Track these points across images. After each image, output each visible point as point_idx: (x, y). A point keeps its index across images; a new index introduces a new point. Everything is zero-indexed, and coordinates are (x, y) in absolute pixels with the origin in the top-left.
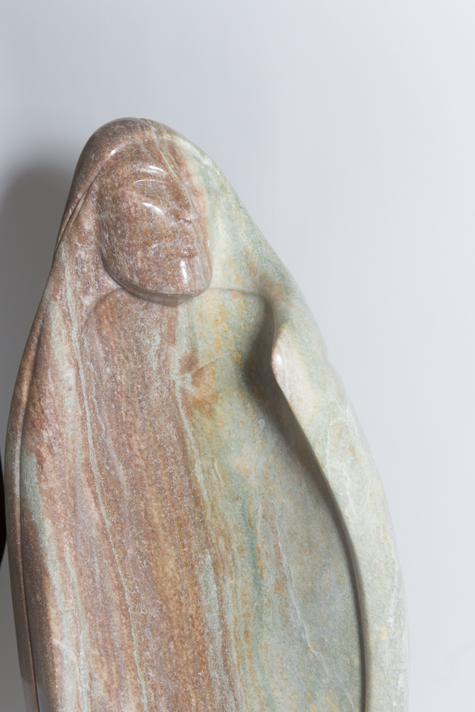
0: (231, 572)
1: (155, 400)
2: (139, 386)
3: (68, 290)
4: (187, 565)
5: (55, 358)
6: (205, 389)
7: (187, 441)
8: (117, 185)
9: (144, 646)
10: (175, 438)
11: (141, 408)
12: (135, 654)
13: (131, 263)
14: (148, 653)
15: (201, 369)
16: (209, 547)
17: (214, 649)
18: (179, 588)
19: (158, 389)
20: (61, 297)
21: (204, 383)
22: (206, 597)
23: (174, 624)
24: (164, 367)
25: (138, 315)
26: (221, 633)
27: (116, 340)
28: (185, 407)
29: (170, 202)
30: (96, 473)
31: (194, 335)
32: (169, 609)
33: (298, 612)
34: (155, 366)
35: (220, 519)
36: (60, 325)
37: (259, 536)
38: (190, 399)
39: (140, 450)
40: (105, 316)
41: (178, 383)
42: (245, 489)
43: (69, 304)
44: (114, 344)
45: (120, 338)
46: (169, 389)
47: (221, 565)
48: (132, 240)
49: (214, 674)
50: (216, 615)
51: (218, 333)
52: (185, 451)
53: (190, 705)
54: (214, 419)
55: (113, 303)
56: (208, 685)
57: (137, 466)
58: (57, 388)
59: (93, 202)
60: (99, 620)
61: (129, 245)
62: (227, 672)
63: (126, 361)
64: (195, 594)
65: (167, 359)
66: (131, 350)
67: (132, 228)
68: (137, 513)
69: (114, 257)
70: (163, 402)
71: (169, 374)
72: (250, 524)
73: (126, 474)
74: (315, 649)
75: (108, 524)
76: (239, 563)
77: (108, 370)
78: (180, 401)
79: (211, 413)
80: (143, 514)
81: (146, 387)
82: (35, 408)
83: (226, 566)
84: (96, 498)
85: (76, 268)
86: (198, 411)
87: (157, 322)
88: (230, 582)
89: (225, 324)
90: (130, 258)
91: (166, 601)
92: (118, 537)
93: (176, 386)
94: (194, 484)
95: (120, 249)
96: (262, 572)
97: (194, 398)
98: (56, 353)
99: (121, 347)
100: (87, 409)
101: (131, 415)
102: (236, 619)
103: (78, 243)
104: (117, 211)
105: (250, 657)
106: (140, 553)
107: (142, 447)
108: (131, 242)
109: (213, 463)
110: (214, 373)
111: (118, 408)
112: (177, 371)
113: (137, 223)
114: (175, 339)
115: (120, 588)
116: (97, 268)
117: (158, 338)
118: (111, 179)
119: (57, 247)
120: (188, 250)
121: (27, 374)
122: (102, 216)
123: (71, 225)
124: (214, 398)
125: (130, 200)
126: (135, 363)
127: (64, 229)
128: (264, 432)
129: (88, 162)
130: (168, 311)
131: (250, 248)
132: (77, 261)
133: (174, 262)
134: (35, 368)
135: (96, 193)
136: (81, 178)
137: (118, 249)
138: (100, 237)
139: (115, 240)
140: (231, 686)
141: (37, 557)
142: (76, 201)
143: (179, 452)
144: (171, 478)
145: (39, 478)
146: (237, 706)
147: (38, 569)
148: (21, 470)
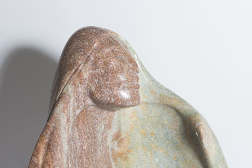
1: (99, 155)
2: (92, 150)
3: (71, 108)
5: (62, 141)
6: (123, 148)
8: (105, 56)
11: (92, 160)
13: (111, 92)
15: (122, 139)
19: (101, 150)
20: (67, 111)
21: (123, 145)
24: (105, 140)
25: (96, 116)
27: (85, 129)
28: (113, 157)
29: (128, 64)
31: (120, 124)
34: (100, 139)
36: (65, 124)
38: (116, 153)
40: (81, 119)
41: (111, 146)
43: (70, 114)
44: (83, 131)
45: (86, 128)
46: (106, 150)
48: (112, 82)
51: (132, 122)
54: (128, 161)
55: (85, 112)
58: (61, 155)
59: (90, 65)
61: (110, 84)
63: (88, 139)
65: (106, 136)
66: (90, 134)
67: (113, 76)
69: (101, 90)
70: (102, 156)
71: (106, 143)
77: (80, 144)
78: (110, 155)
79: (126, 158)
81: (95, 150)
85: (76, 96)
86: (119, 158)
87: (104, 119)
89: (136, 118)
90: (110, 90)
93: (109, 148)
97: (118, 152)
98: (62, 138)
99: (86, 133)
100: (70, 163)
101: (88, 164)
103: (79, 85)
104: (106, 68)
108: (111, 83)
110: (129, 140)
111: (83, 161)
112: (110, 141)
113: (116, 74)
114: (111, 126)
116: (85, 96)
117: (103, 127)
118: (101, 54)
119: (63, 87)
120: (138, 85)
121: (42, 150)
122: (95, 71)
123: (75, 76)
124: (129, 151)
125: (114, 63)
126: (92, 139)
127: (68, 79)
128: (157, 163)
129: (84, 46)
130: (110, 113)
131: (151, 83)
132: (77, 93)
133: (132, 91)
134: (49, 147)
135: (92, 61)
136: (81, 54)
137: (103, 87)
138: (91, 81)
139: (102, 82)
142: (78, 65)
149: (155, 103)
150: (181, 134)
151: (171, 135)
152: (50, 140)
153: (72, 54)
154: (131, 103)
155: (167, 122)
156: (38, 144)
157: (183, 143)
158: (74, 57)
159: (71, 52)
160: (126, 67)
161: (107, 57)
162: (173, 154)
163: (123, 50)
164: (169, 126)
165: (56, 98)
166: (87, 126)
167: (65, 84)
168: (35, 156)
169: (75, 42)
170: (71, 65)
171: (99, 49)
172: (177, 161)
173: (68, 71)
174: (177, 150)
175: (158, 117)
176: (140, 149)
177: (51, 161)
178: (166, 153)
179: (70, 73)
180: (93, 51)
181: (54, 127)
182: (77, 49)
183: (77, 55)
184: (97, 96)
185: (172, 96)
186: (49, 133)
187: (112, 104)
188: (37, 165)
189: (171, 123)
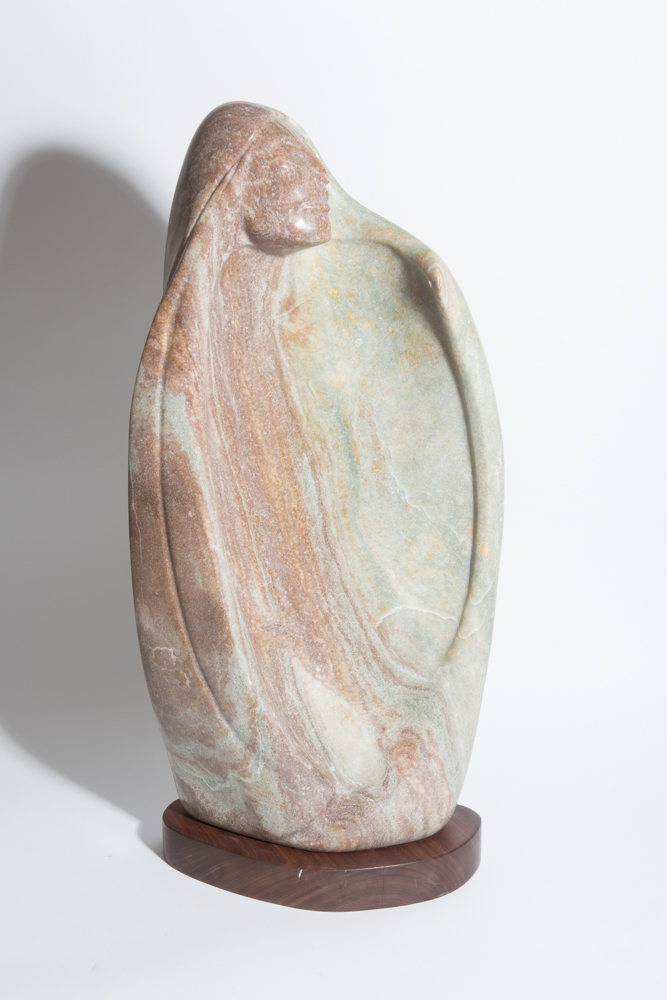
0: (328, 466)
1: (258, 338)
2: (247, 328)
3: (214, 249)
4: (287, 470)
6: (300, 324)
7: (284, 369)
9: (260, 541)
10: (273, 368)
11: (247, 347)
12: (255, 550)
13: (283, 219)
14: (263, 546)
15: (298, 308)
16: (306, 451)
17: (316, 530)
18: (282, 489)
19: (261, 328)
21: (300, 319)
22: (306, 491)
23: (280, 519)
24: (267, 310)
25: (252, 267)
26: (321, 516)
27: (234, 290)
28: (281, 341)
29: (311, 168)
30: (218, 406)
31: (294, 280)
32: (275, 508)
33: (397, 481)
34: (260, 309)
35: (315, 426)
36: (206, 279)
37: (355, 431)
38: (287, 334)
39: (246, 382)
40: (228, 271)
41: (277, 322)
42: (341, 397)
43: (213, 261)
44: (232, 293)
45: (236, 288)
46: (270, 328)
47: (318, 463)
49: (317, 549)
50: (315, 503)
51: (314, 276)
52: (281, 377)
53: (299, 579)
54: (308, 347)
55: (235, 259)
56: (313, 560)
57: (244, 395)
58: (200, 334)
59: (246, 172)
60: (227, 527)
61: (282, 205)
62: (329, 545)
63: (239, 308)
64: (296, 491)
65: (270, 303)
66: (243, 298)
67: (286, 190)
68: (246, 435)
69: (265, 217)
70: (264, 339)
71: (270, 315)
72: (345, 425)
73: (238, 404)
74: (415, 504)
75: (227, 446)
76: (334, 457)
77: (226, 316)
78: (277, 336)
79: (305, 342)
80: (250, 434)
81: (252, 328)
83: (322, 463)
84: (218, 426)
85: (223, 229)
86: (293, 343)
87: (266, 271)
88: (326, 474)
90: (282, 215)
91: (272, 501)
92: (234, 457)
93: (275, 324)
94: (290, 403)
95: (273, 209)
96: (358, 459)
97: (290, 332)
99: (237, 296)
101: (240, 353)
102: (333, 502)
103: (228, 208)
105: (349, 529)
106: (250, 467)
107: (248, 379)
109: (308, 384)
110: (309, 309)
111: (231, 349)
112: (277, 312)
113: (290, 186)
114: (277, 285)
115: (238, 498)
116: (237, 228)
117: (264, 286)
118: (265, 151)
119: (200, 213)
120: (327, 205)
121: (167, 327)
122: (255, 183)
123: (220, 192)
124: (309, 329)
125: (287, 167)
126: (246, 309)
127: (208, 197)
128: (360, 348)
129: (233, 138)
130: (277, 261)
131: (345, 203)
132: (224, 223)
133: (318, 216)
134: (179, 320)
135: (250, 164)
136: (228, 152)
137: (270, 209)
138: (248, 201)
139: (268, 202)
140: (333, 555)
141: (189, 480)
142: (224, 172)
143: (277, 379)
144: (271, 401)
145: (189, 413)
146: (340, 569)
147: (190, 490)
148: (163, 411)
149: (353, 240)
150: (402, 291)
151: (383, 294)
152: (180, 307)
153: (212, 153)
154: (318, 238)
155: (377, 271)
156: (159, 316)
157: (406, 306)
158: (215, 158)
159: (208, 149)
160: (307, 174)
161: (275, 156)
162: (388, 328)
163: (299, 143)
164: (380, 279)
165: (185, 233)
166: (238, 284)
167: (202, 207)
168: (153, 338)
169: (215, 131)
170: (211, 173)
171: (261, 143)
172: (394, 340)
173: (206, 183)
174: (395, 319)
175: (360, 265)
176: (329, 324)
177: (183, 343)
178: (376, 327)
179: (210, 188)
180: (250, 147)
181: (187, 285)
182: (221, 144)
183: (221, 154)
184: (258, 226)
185: (384, 225)
186: (178, 296)
187: (285, 240)
188: (158, 353)
189: (384, 273)
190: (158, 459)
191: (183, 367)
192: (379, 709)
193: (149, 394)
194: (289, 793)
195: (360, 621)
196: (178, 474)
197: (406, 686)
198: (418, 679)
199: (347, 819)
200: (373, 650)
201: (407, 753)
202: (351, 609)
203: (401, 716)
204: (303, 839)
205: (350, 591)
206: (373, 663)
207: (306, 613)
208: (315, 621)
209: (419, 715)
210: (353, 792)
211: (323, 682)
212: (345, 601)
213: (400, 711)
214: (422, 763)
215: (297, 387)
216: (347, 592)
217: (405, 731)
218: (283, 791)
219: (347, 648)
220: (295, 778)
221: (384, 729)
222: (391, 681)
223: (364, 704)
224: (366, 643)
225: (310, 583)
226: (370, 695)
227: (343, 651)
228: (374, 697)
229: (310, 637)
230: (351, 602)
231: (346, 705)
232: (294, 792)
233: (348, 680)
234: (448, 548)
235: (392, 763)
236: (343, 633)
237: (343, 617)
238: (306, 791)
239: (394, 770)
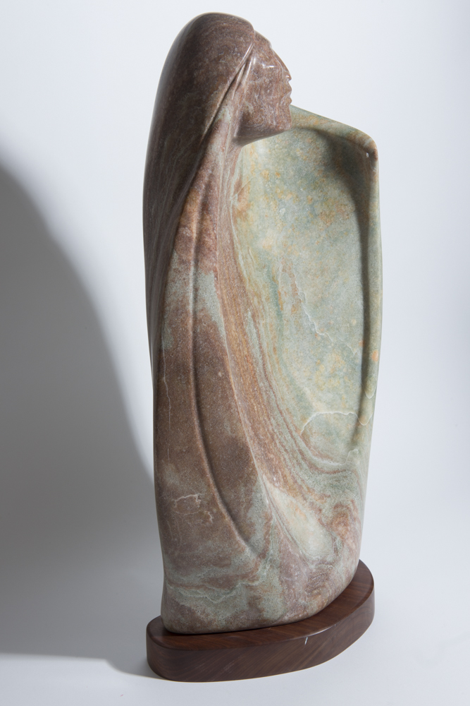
0: (263, 316)
4: (240, 325)
6: (243, 202)
7: (235, 241)
10: (229, 242)
13: (273, 112)
15: (243, 189)
16: (249, 307)
17: (259, 369)
18: (238, 341)
19: (224, 209)
21: (244, 198)
22: (251, 339)
23: (240, 366)
24: (228, 193)
26: (261, 357)
28: (233, 218)
31: (242, 165)
33: (309, 317)
34: (226, 193)
35: (254, 285)
37: (280, 284)
38: (236, 212)
41: (232, 202)
42: (270, 258)
46: (228, 208)
47: (257, 315)
48: (275, 95)
49: (261, 384)
50: (257, 347)
51: (253, 160)
52: (233, 248)
53: (255, 411)
54: (248, 221)
56: (260, 393)
61: (273, 100)
62: (267, 379)
64: (246, 341)
65: (230, 187)
71: (229, 197)
72: (273, 280)
74: (322, 332)
76: (267, 308)
78: (231, 215)
79: (245, 218)
82: (210, 237)
83: (260, 314)
86: (239, 218)
88: (262, 322)
89: (256, 154)
94: (239, 269)
96: (282, 306)
97: (238, 210)
102: (268, 344)
105: (278, 363)
108: (274, 97)
109: (249, 251)
110: (249, 189)
112: (233, 194)
114: (234, 171)
117: (229, 173)
119: (215, 111)
121: (196, 215)
122: (256, 82)
123: (234, 92)
124: (248, 206)
127: (222, 97)
128: (284, 216)
129: (238, 44)
134: (205, 208)
136: (235, 56)
138: (250, 97)
139: (264, 98)
140: (270, 386)
141: (219, 346)
142: (234, 74)
143: (231, 251)
144: (228, 270)
145: (217, 288)
146: (275, 396)
147: (219, 354)
148: (196, 290)
151: (306, 169)
152: (206, 197)
153: (219, 58)
155: (301, 151)
158: (223, 62)
162: (307, 197)
164: (304, 157)
167: (218, 106)
168: (185, 226)
170: (222, 75)
172: (312, 206)
173: (219, 85)
174: (314, 189)
175: (286, 148)
176: (261, 199)
178: (297, 197)
179: (224, 88)
181: (211, 176)
182: (226, 50)
183: (230, 58)
184: (255, 120)
186: (204, 186)
187: (271, 130)
188: (190, 239)
189: (308, 152)
190: (191, 333)
191: (212, 248)
192: (313, 497)
193: (184, 276)
194: (286, 581)
195: (291, 432)
196: (210, 342)
197: (328, 473)
198: (334, 465)
199: (320, 586)
200: (301, 453)
201: (343, 522)
202: (285, 426)
203: (329, 496)
204: (293, 614)
205: (283, 412)
206: (303, 462)
207: (262, 437)
208: (266, 442)
209: (344, 492)
210: (316, 565)
211: (279, 487)
212: (281, 420)
213: (328, 493)
214: (352, 526)
215: (242, 255)
216: (281, 413)
217: (336, 507)
218: (282, 582)
219: (286, 457)
220: (292, 568)
221: (320, 510)
222: (316, 472)
223: (303, 496)
224: (296, 449)
225: (260, 413)
226: (305, 488)
227: (285, 459)
228: (308, 488)
229: (266, 455)
230: (284, 420)
231: (294, 501)
232: (290, 579)
233: (291, 481)
234: (345, 361)
235: (334, 534)
236: (282, 446)
237: (281, 433)
238: (297, 576)
239: (338, 539)
